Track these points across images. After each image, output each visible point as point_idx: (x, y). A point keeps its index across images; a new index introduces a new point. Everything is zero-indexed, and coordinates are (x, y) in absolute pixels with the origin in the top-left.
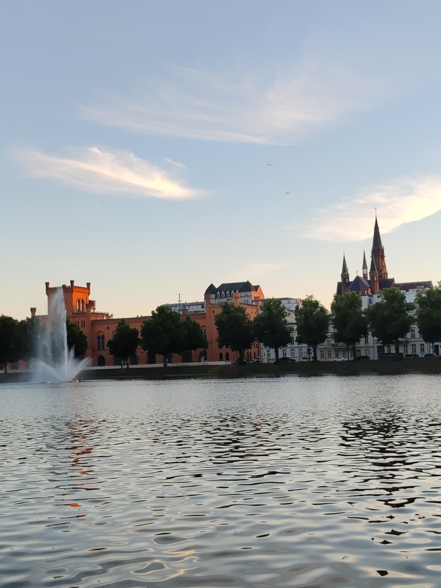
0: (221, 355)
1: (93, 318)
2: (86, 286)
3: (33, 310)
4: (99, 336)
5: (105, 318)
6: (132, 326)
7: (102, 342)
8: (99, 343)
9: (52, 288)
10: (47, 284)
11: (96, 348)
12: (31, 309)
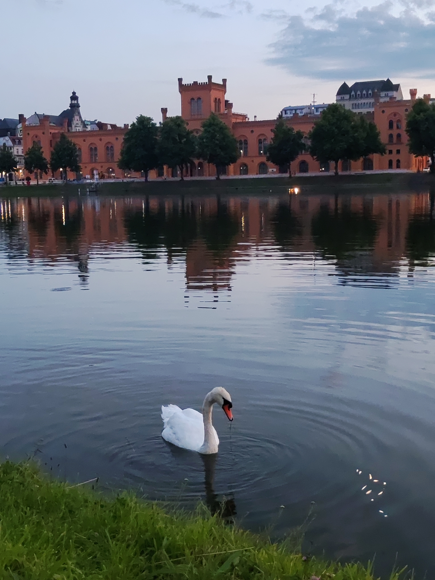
0: (390, 162)
1: (234, 121)
2: (222, 83)
3: (164, 111)
4: (241, 141)
7: (244, 148)
8: (240, 148)
9: (186, 84)
10: (180, 80)
12: (162, 109)
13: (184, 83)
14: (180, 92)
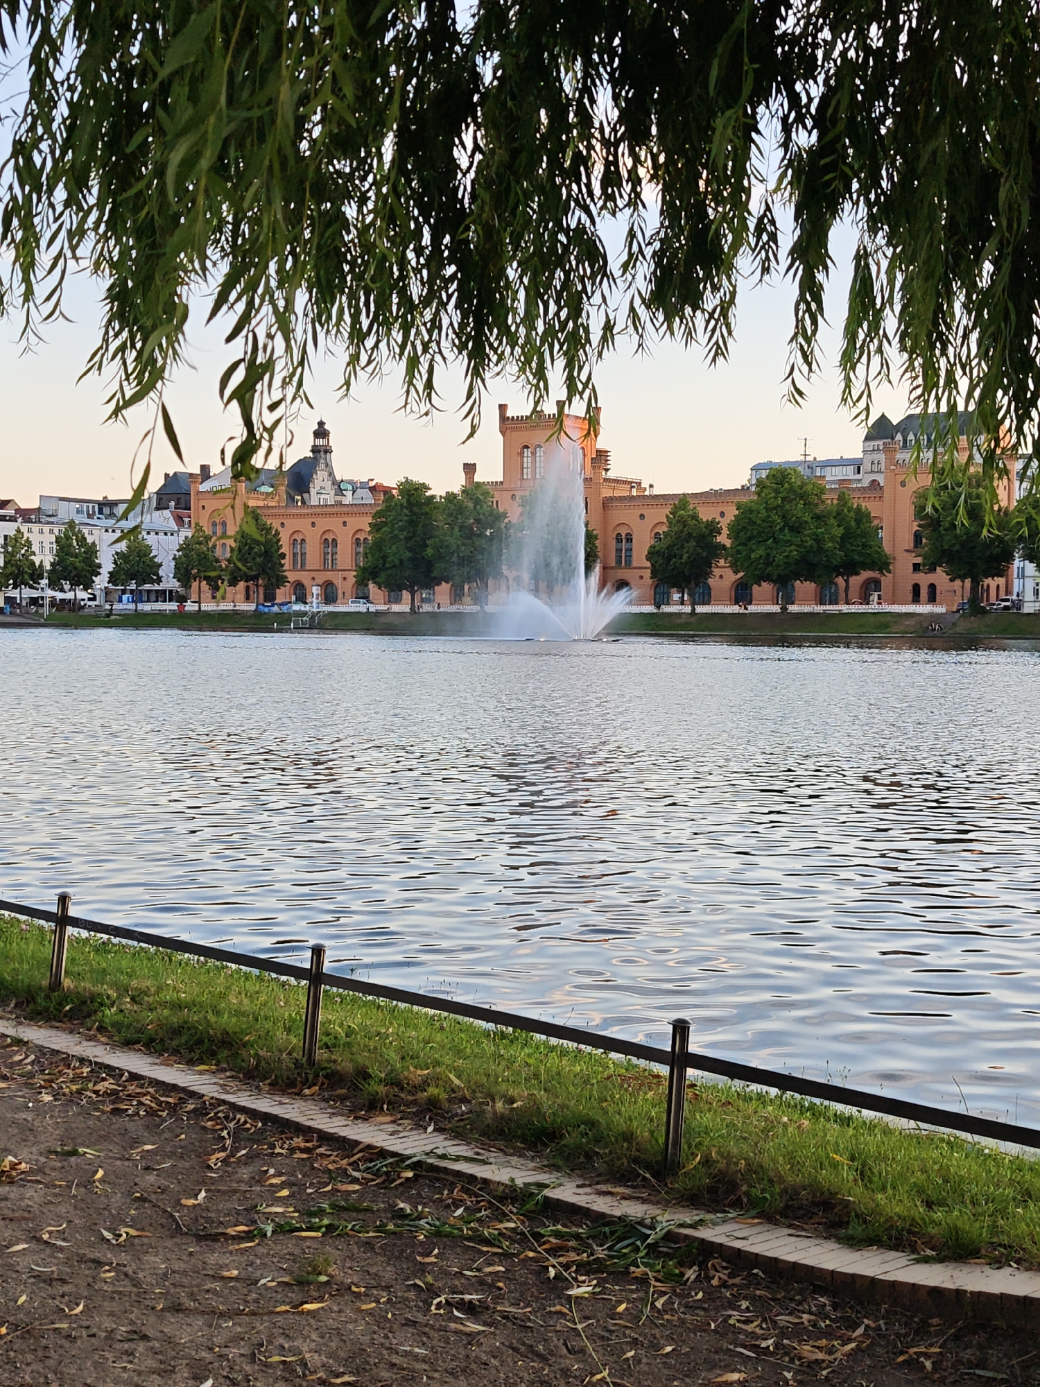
0: (916, 588)
1: (607, 493)
3: (470, 469)
4: (619, 534)
5: (634, 492)
6: (706, 514)
7: (626, 550)
8: (619, 550)
9: (513, 418)
10: (503, 408)
11: (613, 564)
12: (466, 465)
13: (509, 414)
14: (503, 432)
